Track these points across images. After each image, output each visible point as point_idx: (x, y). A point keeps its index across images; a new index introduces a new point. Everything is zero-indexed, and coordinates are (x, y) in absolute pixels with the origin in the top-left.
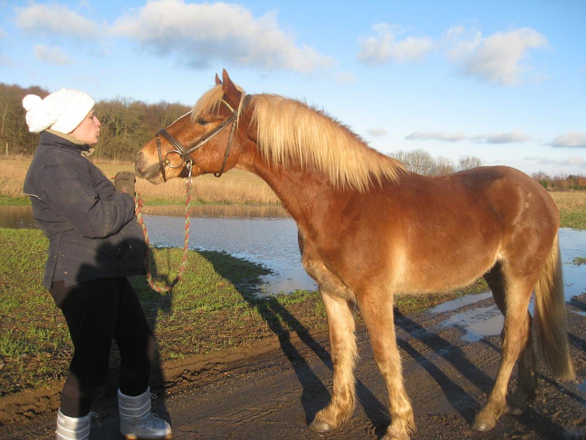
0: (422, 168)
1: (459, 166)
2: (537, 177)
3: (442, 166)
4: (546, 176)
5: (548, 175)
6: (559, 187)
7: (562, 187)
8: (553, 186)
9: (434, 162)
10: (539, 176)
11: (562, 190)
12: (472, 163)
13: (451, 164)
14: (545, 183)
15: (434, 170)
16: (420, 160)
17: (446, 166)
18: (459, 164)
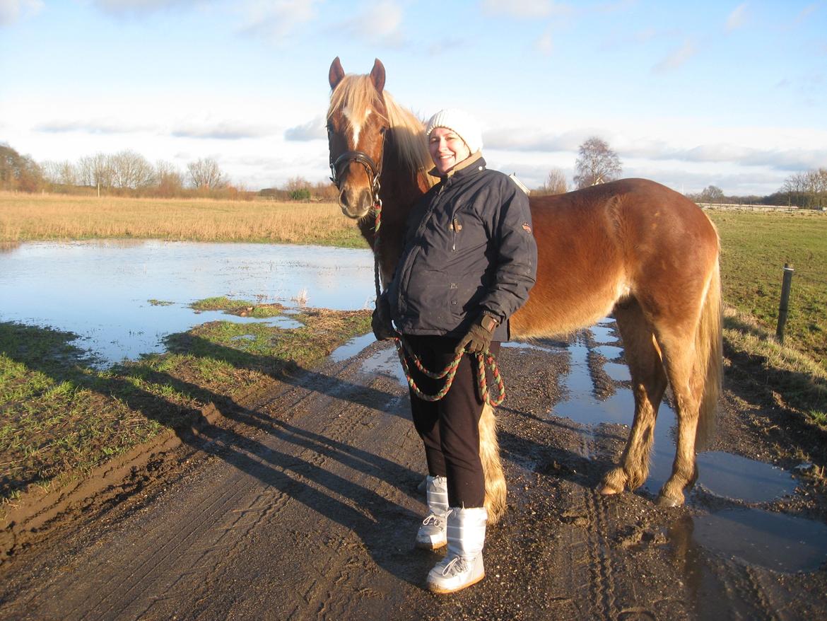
0: (134, 177)
1: (188, 172)
2: (295, 185)
3: (163, 172)
4: (306, 183)
5: (309, 182)
6: (325, 197)
7: (329, 197)
8: (317, 195)
9: (150, 168)
10: (297, 183)
11: (330, 201)
12: (206, 167)
13: (175, 171)
14: (308, 192)
15: (152, 180)
16: (130, 165)
17: (169, 173)
18: (188, 170)
